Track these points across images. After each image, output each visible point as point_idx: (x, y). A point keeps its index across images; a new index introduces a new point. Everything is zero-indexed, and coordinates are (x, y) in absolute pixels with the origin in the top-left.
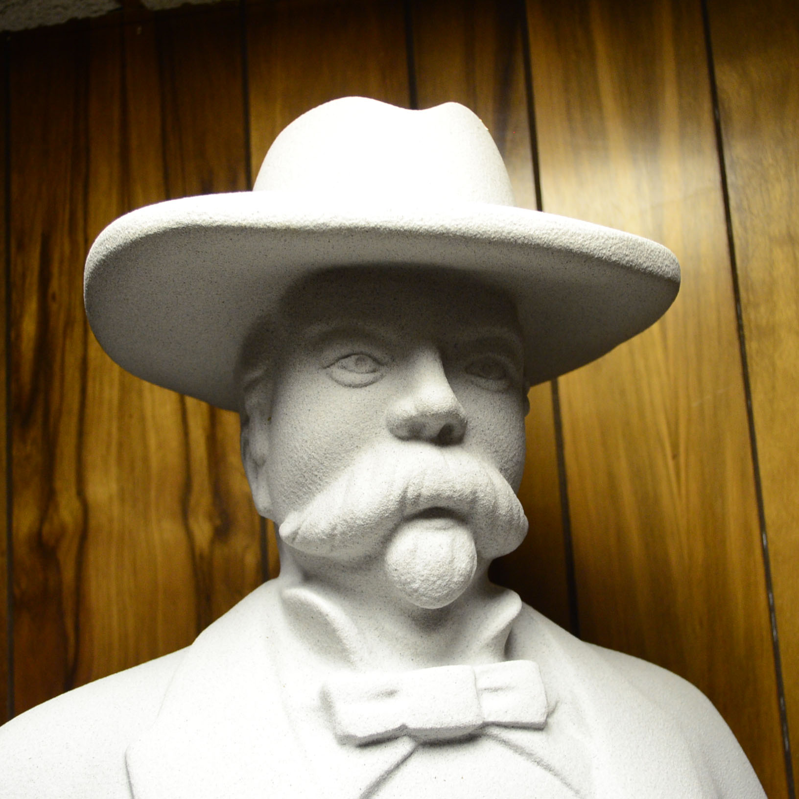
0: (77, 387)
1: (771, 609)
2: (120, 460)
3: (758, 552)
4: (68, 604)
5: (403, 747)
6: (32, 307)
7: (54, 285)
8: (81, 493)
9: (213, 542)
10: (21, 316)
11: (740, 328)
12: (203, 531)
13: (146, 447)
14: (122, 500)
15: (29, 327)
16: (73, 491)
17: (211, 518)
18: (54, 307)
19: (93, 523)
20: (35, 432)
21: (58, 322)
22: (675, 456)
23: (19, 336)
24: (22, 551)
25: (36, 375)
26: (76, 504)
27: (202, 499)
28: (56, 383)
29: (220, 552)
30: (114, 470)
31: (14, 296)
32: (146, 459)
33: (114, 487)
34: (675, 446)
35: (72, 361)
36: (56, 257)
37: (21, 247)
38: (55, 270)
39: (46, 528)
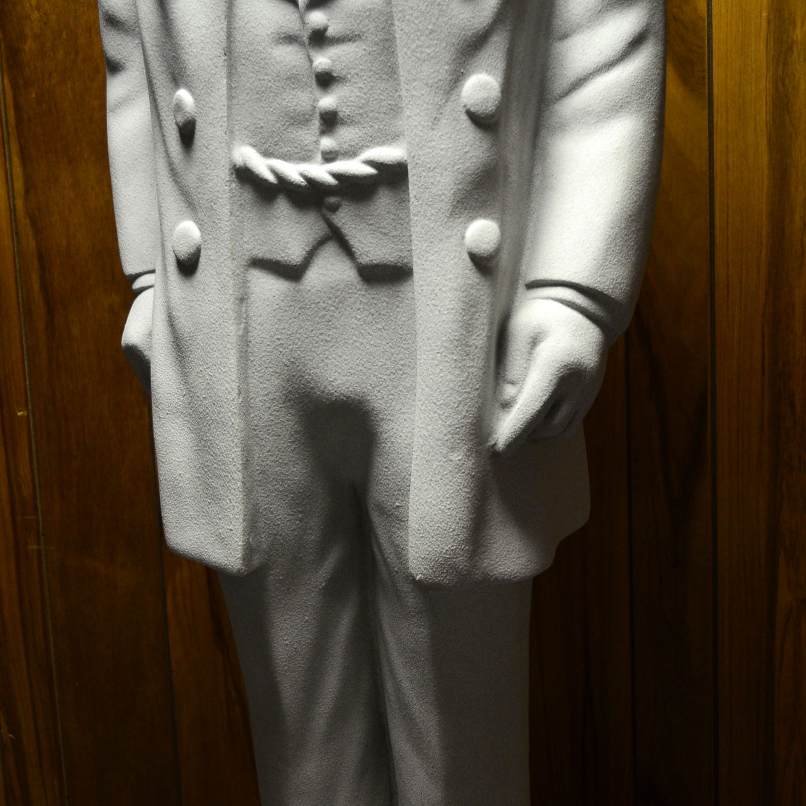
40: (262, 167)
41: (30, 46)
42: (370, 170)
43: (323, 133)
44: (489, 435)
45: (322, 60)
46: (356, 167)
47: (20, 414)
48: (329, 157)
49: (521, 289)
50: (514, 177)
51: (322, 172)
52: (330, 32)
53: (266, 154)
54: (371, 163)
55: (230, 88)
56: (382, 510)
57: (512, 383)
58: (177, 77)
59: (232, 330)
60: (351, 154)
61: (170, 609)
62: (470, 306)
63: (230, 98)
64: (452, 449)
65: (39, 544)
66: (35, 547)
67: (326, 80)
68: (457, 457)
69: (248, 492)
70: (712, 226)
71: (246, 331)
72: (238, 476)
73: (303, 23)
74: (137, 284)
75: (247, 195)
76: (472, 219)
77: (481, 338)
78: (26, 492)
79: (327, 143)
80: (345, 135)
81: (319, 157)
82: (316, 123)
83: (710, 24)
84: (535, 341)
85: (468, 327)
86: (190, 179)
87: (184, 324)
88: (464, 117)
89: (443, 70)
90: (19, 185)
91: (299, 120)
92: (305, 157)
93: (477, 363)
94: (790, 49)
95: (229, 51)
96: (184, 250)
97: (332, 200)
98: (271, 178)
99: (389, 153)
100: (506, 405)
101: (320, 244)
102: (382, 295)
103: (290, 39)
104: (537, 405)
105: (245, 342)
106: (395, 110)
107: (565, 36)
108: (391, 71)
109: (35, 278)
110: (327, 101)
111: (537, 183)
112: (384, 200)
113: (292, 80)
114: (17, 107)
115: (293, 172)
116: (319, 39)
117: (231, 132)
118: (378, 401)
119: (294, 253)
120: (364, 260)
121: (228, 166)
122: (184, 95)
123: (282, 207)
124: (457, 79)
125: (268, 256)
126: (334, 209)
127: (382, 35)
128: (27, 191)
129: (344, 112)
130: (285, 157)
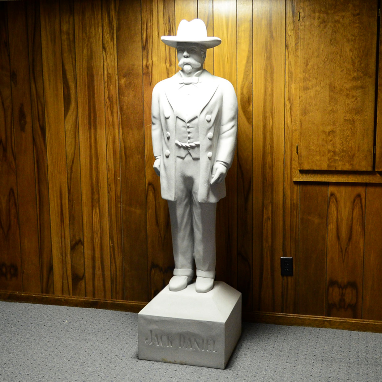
0: (151, 45)
1: (237, 78)
2: (157, 56)
3: (236, 71)
4: (150, 74)
5: (184, 84)
6: (145, 33)
7: (148, 30)
8: (152, 59)
9: (169, 67)
10: (143, 34)
11: (237, 42)
12: (168, 65)
13: (160, 54)
14: (157, 60)
15: (145, 36)
16: (151, 59)
17: (169, 64)
18: (148, 33)
19: (153, 63)
20: (146, 51)
21: (149, 35)
22: (227, 59)
23: (143, 37)
24: (144, 67)
25: (146, 43)
26: (151, 61)
27: (168, 61)
28: (148, 44)
29: (170, 68)
30: (156, 57)
31: (142, 31)
32: (161, 55)
33: (156, 59)
34: (227, 57)
35: (151, 41)
36: (148, 26)
37: (143, 24)
38: (148, 28)
39: (147, 64)
40: (180, 144)
41: (125, 107)
42: (195, 145)
43: (188, 139)
44: (210, 182)
45: (189, 130)
46: (193, 144)
47: (118, 178)
48: (189, 143)
49: (215, 161)
50: (214, 146)
51: (188, 145)
52: (190, 127)
53: (180, 142)
54: (195, 144)
55: (175, 132)
56: (194, 193)
57: (214, 175)
58: (167, 130)
59: (174, 166)
60: (192, 142)
61: (147, 217)
62: (208, 164)
63: (175, 134)
64: (205, 184)
65: (121, 204)
66: (120, 205)
67: (189, 133)
68: (205, 185)
69: (175, 190)
70: (253, 147)
71: (176, 166)
72: (174, 187)
73: (186, 125)
74: (156, 158)
75: (177, 147)
76: (208, 152)
77: (209, 168)
78: (119, 194)
79: (189, 141)
80: (191, 140)
81: (187, 143)
82: (187, 138)
83: (253, 112)
84: (217, 169)
85: (207, 167)
86: (169, 144)
87: (166, 165)
88: (208, 139)
89: (205, 132)
90: (121, 133)
91: (185, 138)
92: (186, 143)
93: (209, 172)
94: (266, 117)
95: (175, 128)
96: (167, 155)
97: (189, 149)
98: (181, 145)
99: (197, 143)
100: (213, 178)
101: (187, 154)
102: (196, 162)
103: (184, 127)
104: (217, 178)
105: (176, 168)
106: (198, 137)
107: (222, 126)
108: (198, 132)
109: (123, 152)
110: (189, 135)
111: (218, 146)
112: (196, 149)
113: (184, 132)
114: (122, 119)
115: (184, 145)
116: (188, 127)
117: (175, 139)
118: (194, 177)
119: (183, 156)
120: (193, 157)
121: (174, 143)
122: (168, 133)
123: (182, 149)
124: (207, 133)
125: (179, 156)
126: (189, 150)
127: (197, 127)
128: (123, 135)
129: (191, 137)
130: (183, 142)
